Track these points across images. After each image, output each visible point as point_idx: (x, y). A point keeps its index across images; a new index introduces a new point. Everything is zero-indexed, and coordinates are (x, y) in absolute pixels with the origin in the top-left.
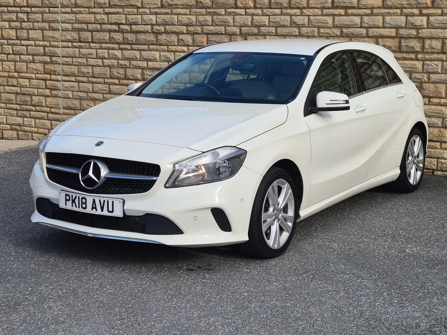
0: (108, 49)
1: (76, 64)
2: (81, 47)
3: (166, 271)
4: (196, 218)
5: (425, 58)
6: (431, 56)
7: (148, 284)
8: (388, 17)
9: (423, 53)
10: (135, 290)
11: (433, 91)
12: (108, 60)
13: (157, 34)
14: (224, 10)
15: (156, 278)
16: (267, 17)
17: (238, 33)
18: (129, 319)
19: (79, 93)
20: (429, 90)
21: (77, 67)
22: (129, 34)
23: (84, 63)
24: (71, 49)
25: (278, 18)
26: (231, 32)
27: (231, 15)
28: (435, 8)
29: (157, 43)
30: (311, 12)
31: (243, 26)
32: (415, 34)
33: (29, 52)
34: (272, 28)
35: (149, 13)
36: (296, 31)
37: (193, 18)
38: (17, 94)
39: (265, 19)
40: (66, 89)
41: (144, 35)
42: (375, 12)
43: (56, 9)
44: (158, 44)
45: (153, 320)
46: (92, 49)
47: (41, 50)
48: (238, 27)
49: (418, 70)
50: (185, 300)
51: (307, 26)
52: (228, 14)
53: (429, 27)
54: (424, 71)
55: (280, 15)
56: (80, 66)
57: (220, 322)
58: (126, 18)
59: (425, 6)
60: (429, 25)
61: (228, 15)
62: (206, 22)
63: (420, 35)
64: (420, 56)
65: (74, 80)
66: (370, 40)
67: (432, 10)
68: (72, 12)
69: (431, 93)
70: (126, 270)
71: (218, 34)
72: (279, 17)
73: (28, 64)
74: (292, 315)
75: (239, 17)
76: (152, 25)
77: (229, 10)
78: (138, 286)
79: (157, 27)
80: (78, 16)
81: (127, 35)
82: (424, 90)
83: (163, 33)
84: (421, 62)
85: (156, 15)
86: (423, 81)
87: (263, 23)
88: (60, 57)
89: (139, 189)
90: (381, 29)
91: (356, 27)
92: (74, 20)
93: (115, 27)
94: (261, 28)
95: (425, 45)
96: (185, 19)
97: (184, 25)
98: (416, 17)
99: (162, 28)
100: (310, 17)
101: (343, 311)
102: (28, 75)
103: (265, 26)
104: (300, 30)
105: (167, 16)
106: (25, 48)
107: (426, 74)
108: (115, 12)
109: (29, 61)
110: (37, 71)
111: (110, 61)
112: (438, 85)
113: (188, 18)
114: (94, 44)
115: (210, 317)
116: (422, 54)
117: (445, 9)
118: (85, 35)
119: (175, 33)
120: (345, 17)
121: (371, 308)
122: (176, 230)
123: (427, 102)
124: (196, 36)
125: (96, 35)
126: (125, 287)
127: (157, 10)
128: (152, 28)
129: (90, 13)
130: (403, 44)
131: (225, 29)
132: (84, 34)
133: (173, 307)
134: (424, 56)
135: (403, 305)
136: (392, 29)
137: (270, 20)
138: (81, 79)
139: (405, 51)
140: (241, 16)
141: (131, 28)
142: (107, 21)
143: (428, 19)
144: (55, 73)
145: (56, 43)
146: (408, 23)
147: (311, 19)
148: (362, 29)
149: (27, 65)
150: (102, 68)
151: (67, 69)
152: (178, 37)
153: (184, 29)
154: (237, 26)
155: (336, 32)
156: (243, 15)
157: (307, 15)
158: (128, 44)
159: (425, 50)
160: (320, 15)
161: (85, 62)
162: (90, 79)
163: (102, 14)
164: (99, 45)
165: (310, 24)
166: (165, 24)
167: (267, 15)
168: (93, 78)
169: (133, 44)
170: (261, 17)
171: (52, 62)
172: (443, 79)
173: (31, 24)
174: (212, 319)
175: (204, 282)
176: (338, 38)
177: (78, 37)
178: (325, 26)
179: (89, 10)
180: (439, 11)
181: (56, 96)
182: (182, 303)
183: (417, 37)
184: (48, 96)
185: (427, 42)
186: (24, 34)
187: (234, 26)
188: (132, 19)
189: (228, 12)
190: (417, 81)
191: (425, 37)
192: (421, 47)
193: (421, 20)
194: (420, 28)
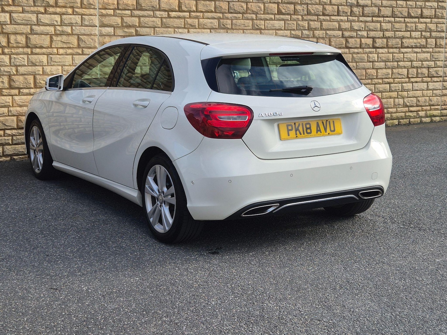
5: (11, 52)
6: (17, 50)
9: (9, 47)
11: (23, 83)
20: (19, 82)
28: (16, 6)
49: (5, 64)
53: (12, 23)
54: (12, 64)
59: (6, 3)
60: (12, 21)
63: (5, 31)
64: (6, 50)
67: (13, 7)
69: (21, 84)
84: (8, 56)
86: (12, 74)
95: (10, 40)
107: (14, 67)
112: (26, 76)
117: (25, 7)
123: (17, 93)
134: (10, 50)
143: (11, 16)
159: (10, 44)
172: (30, 71)
180: (20, 9)
183: (2, 33)
185: (12, 37)
190: (6, 74)
191: (10, 32)
192: (6, 42)
193: (5, 17)
194: (3, 24)
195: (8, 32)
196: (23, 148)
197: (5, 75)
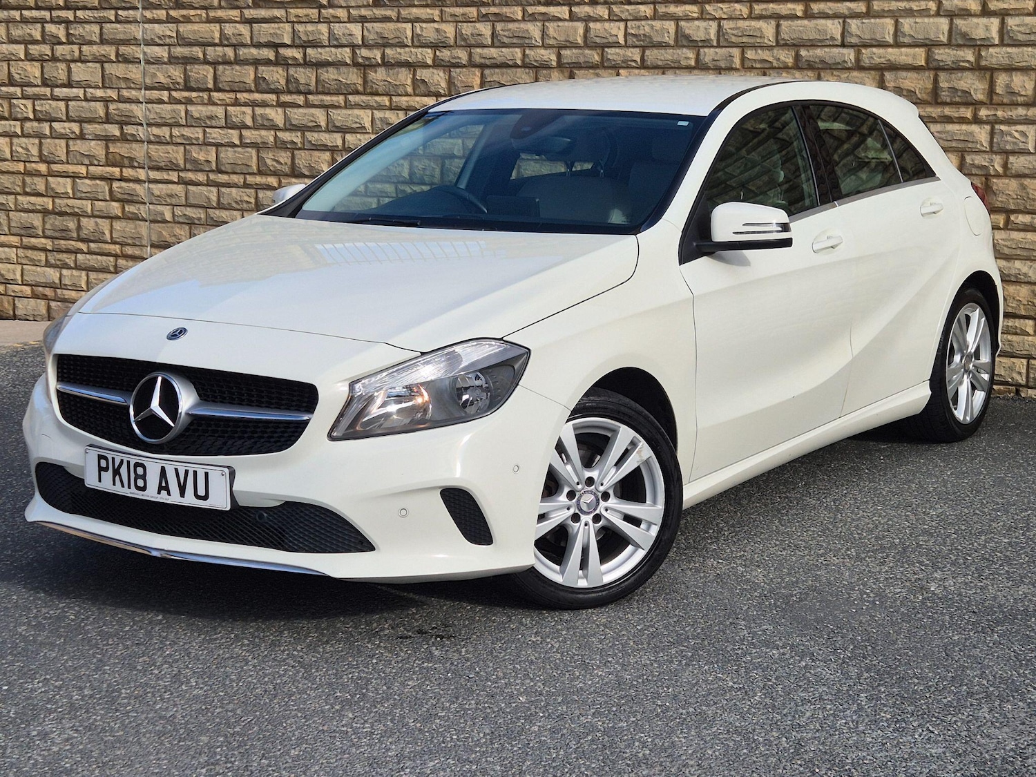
0: (254, 104)
1: (179, 141)
2: (189, 101)
3: (339, 641)
4: (403, 512)
5: (994, 118)
6: (1010, 113)
7: (291, 673)
8: (907, 20)
9: (991, 104)
10: (257, 688)
11: (1015, 197)
12: (253, 132)
13: (365, 67)
14: (520, 8)
15: (313, 659)
16: (622, 25)
17: (554, 64)
18: (231, 762)
19: (188, 209)
20: (1006, 194)
21: (182, 148)
22: (301, 69)
23: (197, 139)
24: (168, 107)
25: (645, 28)
26: (536, 61)
27: (536, 20)
29: (364, 88)
30: (725, 10)
31: (566, 47)
32: (972, 59)
33: (71, 114)
34: (632, 50)
35: (346, 20)
36: (689, 56)
37: (449, 30)
38: (45, 212)
39: (617, 30)
40: (158, 200)
41: (335, 71)
42: (875, 7)
43: (131, 12)
44: (368, 91)
45: (287, 765)
46: (217, 105)
47: (99, 109)
48: (554, 49)
49: (978, 146)
50: (372, 715)
51: (715, 44)
52: (530, 18)
53: (1005, 42)
54: (995, 149)
55: (651, 19)
56: (187, 147)
57: (448, 770)
58: (294, 30)
60: (1006, 37)
61: (529, 21)
62: (479, 37)
63: (983, 63)
64: (983, 113)
65: (176, 180)
66: (864, 75)
68: (170, 20)
69: (1011, 201)
70: (243, 638)
71: (507, 66)
72: (648, 25)
73: (71, 143)
74: (626, 753)
75: (555, 24)
76: (353, 46)
77: (530, 10)
78: (266, 679)
79: (364, 52)
80: (183, 28)
81: (296, 72)
82: (995, 194)
83: (379, 65)
84: (988, 127)
85: (362, 22)
86: (992, 173)
87: (611, 40)
88: (141, 125)
89: (270, 442)
90: (890, 50)
91: (830, 46)
92: (173, 37)
93: (269, 54)
94: (606, 49)
95: (996, 86)
96: (428, 32)
97: (427, 47)
98: (975, 20)
99: (376, 55)
100: (722, 22)
101: (754, 741)
102: (71, 168)
103: (616, 45)
104: (698, 54)
105: (388, 24)
106: (62, 105)
107: (998, 157)
108: (267, 17)
109: (71, 136)
110: (91, 159)
111: (257, 132)
112: (1027, 182)
113: (437, 30)
114: (220, 94)
115: (426, 757)
116: (988, 109)
118: (199, 73)
119: (407, 65)
120: (806, 22)
121: (824, 733)
122: (358, 542)
123: (1001, 222)
124: (455, 72)
125: (223, 72)
126: (234, 681)
127: (364, 12)
128: (354, 53)
129: (209, 21)
130: (944, 84)
131: (524, 55)
132: (197, 71)
133: (341, 732)
134: (992, 113)
135: (904, 725)
136: (917, 49)
137: (630, 31)
138: (190, 176)
139: (948, 100)
140: (560, 24)
141: (305, 54)
142: (248, 39)
143: (1003, 23)
144: (131, 162)
145: (134, 92)
146: (953, 33)
147: (725, 27)
148: (845, 51)
149: (67, 146)
150: (239, 149)
151: (159, 153)
152: (414, 75)
153: (428, 55)
154: (551, 47)
155: (782, 58)
156: (565, 20)
157: (715, 19)
158: (299, 92)
159: (995, 97)
160: (745, 17)
161: (201, 136)
162: (212, 176)
163: (236, 22)
164: (232, 95)
165: (721, 39)
166: (384, 44)
167: (621, 20)
168: (220, 175)
169: (310, 93)
170: (607, 25)
171: (124, 138)
173: (75, 48)
174: (432, 764)
175: (427, 667)
176: (788, 73)
177: (182, 76)
178: (756, 45)
179: (207, 14)
180: (1029, 4)
181: (135, 218)
182: (366, 721)
183: (978, 68)
184: (117, 218)
185: (1000, 78)
186: (60, 71)
187: (544, 46)
188: (306, 33)
189: (530, 12)
190: (977, 173)
191: (996, 66)
192: (986, 91)
193: (986, 26)
194: (983, 45)
195: (992, 66)
196: (1004, 367)
197: (976, 175)
